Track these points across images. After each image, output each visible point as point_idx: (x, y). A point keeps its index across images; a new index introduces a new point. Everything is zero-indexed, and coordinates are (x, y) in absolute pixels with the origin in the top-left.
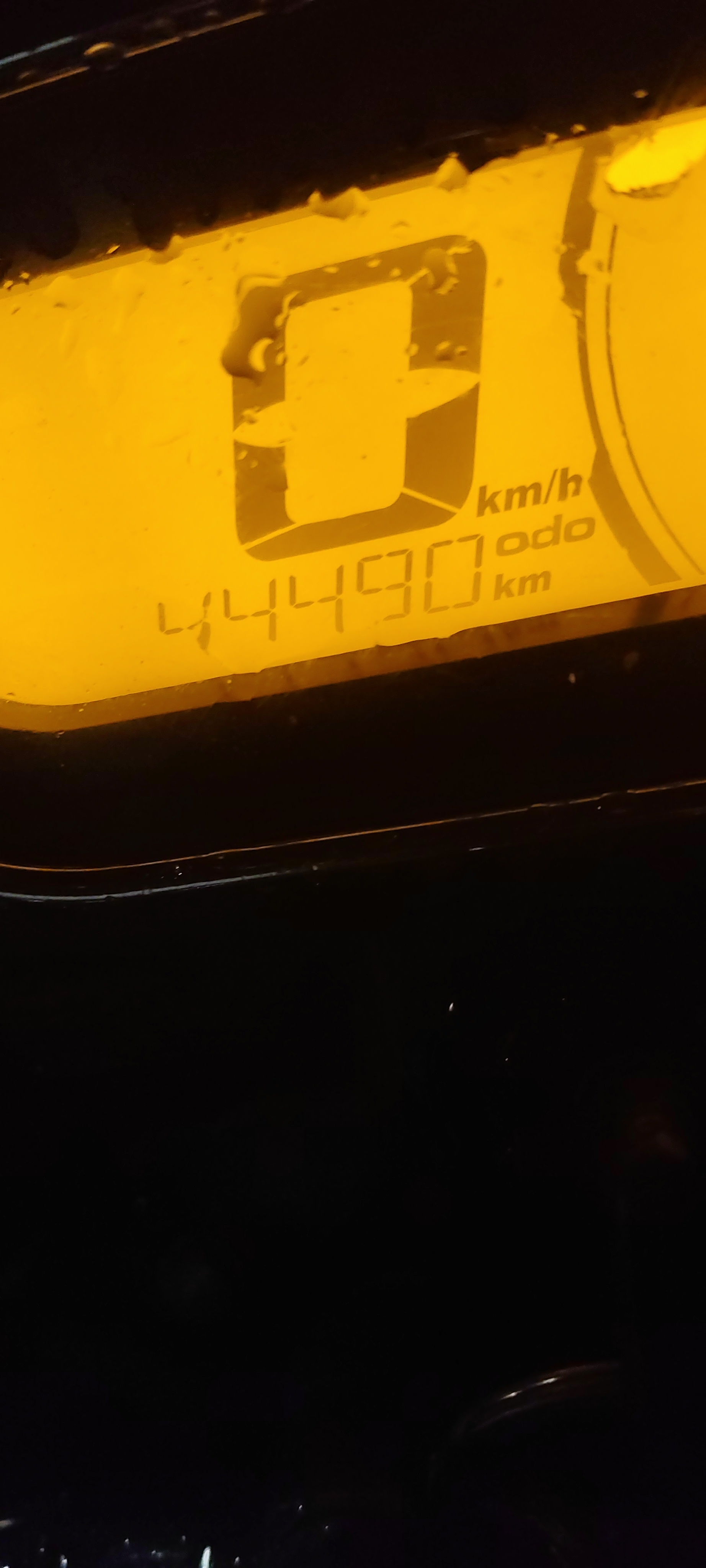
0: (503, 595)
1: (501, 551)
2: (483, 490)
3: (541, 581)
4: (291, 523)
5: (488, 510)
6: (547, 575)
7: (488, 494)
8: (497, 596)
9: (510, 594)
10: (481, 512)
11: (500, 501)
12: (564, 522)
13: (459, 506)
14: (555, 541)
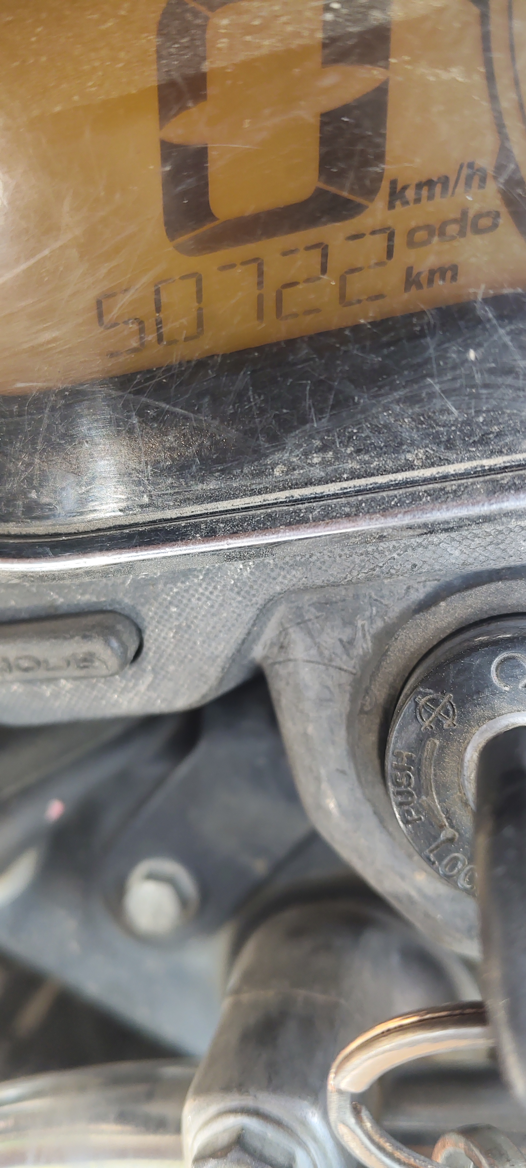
0: (413, 288)
1: (411, 243)
2: (394, 183)
3: (449, 274)
4: (215, 219)
5: (398, 203)
6: (454, 269)
7: (399, 187)
8: (407, 288)
9: (419, 286)
10: (391, 206)
11: (410, 194)
12: (471, 214)
13: (372, 201)
14: (462, 233)
